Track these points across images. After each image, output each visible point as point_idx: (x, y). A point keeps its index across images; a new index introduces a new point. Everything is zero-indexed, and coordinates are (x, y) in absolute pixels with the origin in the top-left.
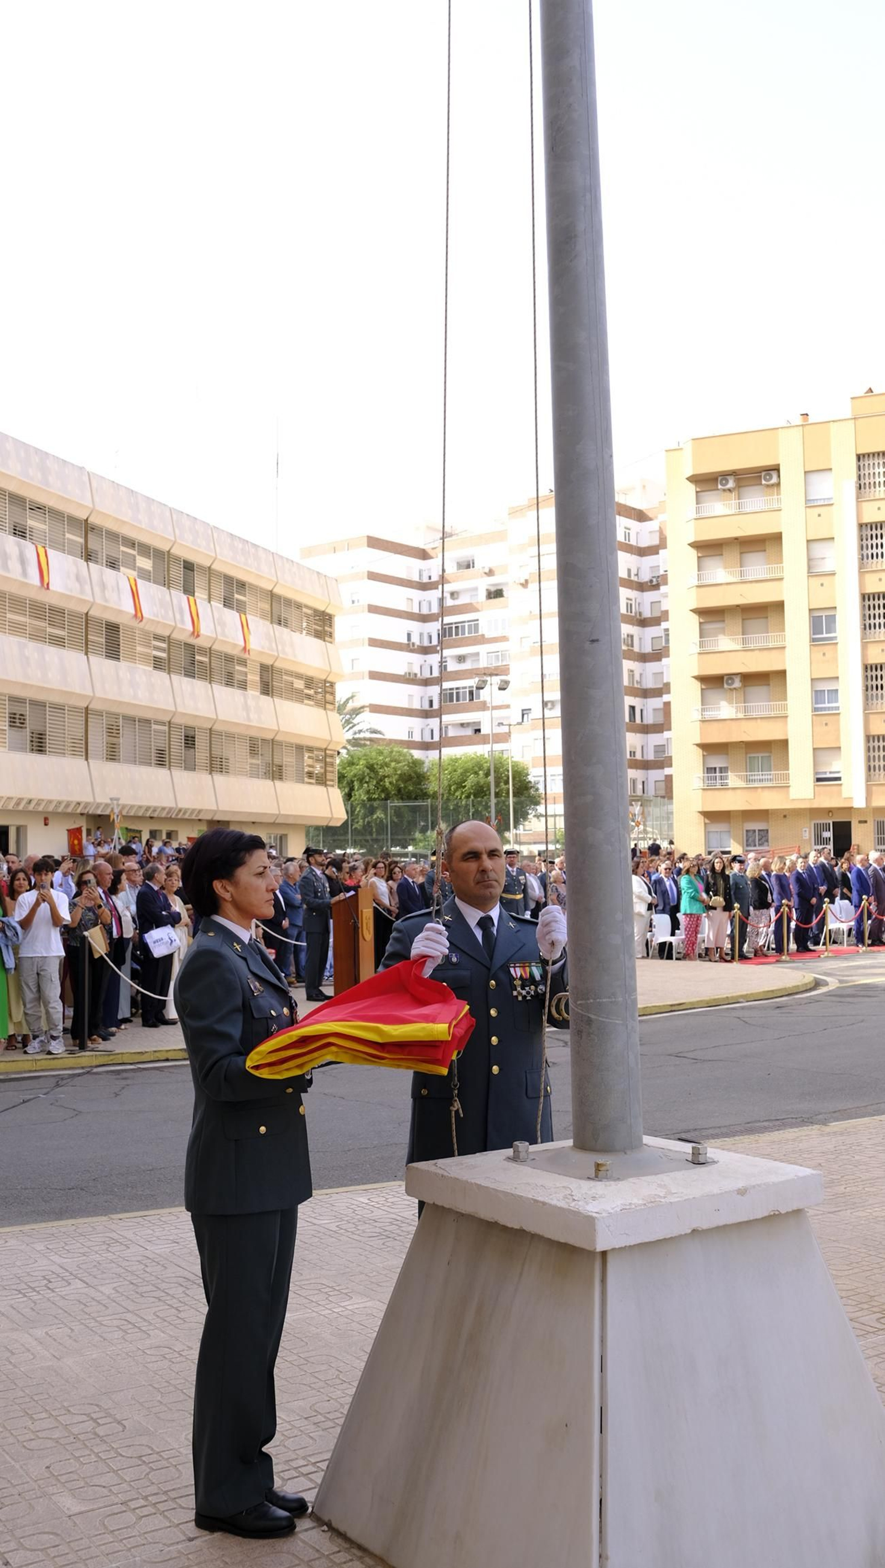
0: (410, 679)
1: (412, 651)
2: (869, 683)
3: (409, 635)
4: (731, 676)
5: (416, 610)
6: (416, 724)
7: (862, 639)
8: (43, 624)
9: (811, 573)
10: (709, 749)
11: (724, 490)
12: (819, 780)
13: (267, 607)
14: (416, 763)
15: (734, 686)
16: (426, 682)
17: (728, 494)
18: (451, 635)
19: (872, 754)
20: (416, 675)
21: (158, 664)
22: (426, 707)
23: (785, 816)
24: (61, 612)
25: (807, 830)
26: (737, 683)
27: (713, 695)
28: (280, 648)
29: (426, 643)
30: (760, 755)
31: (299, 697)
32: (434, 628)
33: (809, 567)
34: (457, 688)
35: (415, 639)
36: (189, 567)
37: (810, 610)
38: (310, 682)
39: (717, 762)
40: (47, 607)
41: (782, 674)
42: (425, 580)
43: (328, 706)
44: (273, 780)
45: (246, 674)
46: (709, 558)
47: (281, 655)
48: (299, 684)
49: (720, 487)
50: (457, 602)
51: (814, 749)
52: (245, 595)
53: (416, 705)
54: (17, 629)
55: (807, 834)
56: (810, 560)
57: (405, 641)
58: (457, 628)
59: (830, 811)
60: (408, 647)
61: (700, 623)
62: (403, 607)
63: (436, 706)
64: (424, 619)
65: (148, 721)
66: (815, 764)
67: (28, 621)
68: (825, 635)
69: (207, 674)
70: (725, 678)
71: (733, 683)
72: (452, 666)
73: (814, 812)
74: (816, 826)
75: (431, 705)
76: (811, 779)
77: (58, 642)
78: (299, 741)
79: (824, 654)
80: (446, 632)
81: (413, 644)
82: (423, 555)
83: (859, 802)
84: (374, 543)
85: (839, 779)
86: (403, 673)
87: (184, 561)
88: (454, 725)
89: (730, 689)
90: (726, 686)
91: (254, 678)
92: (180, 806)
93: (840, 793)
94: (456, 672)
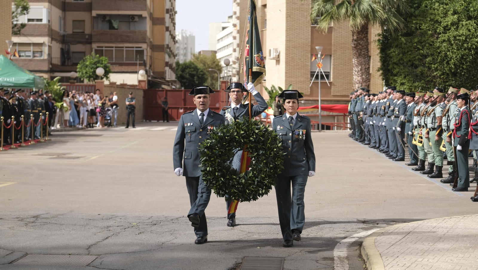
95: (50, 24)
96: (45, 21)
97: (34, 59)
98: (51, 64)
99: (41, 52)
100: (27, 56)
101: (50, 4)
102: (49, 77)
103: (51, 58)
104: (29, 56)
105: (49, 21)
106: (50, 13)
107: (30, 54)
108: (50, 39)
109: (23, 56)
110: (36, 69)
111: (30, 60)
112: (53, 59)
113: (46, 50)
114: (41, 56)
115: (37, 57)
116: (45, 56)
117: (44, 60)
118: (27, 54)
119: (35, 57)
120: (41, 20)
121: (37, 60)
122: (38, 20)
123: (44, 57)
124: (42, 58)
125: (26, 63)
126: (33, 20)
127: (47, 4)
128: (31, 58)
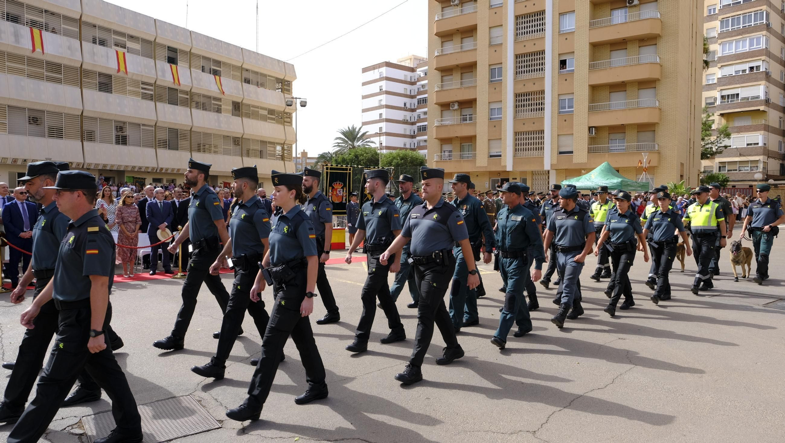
0: (405, 122)
1: (406, 110)
2: (518, 103)
3: (405, 104)
4: (453, 102)
5: (408, 93)
6: (408, 141)
7: (515, 79)
8: (43, 71)
9: (490, 45)
10: (444, 141)
11: (454, 5)
12: (491, 156)
13: (239, 74)
14: (377, 154)
15: (454, 108)
16: (413, 124)
17: (456, 7)
18: (421, 103)
19: (517, 142)
20: (407, 120)
21: (145, 97)
22: (412, 134)
23: (477, 176)
24: (59, 65)
25: (488, 183)
26: (456, 107)
27: (445, 113)
28: (246, 94)
29: (413, 107)
30: (468, 144)
31: (264, 118)
32: (415, 101)
33: (490, 42)
34: (423, 126)
35: (408, 106)
36: (171, 49)
37: (490, 65)
38: (271, 112)
39: (447, 147)
40: (45, 62)
41: (475, 100)
42: (413, 81)
43: (285, 123)
44: (242, 156)
45: (221, 106)
46: (447, 42)
47: (245, 97)
48: (265, 113)
49: (452, 3)
50: (425, 89)
51: (489, 140)
52: (220, 67)
53: (408, 133)
54: (12, 70)
55: (487, 185)
56: (490, 38)
57: (403, 106)
58: (423, 100)
59: (499, 173)
60: (404, 108)
61: (442, 76)
62: (402, 92)
63: (416, 134)
64: (412, 97)
65: (139, 125)
66: (489, 148)
67: (26, 67)
68: (497, 79)
69: (186, 103)
70: (451, 104)
71: (454, 107)
72: (422, 116)
73: (491, 173)
74: (493, 180)
75: (414, 133)
76: (486, 156)
77: (58, 81)
78: (262, 139)
79: (495, 89)
80: (419, 102)
81: (406, 108)
82: (412, 70)
83: (509, 168)
84: (388, 64)
85: (500, 156)
86: (402, 120)
87: (168, 47)
88: (422, 141)
89: (454, 110)
90: (451, 108)
91: (227, 107)
92: (160, 166)
93: (500, 163)
94: (422, 119)
95: (767, 146)
96: (761, 144)
97: (752, 172)
98: (766, 175)
99: (757, 167)
100: (746, 170)
101: (767, 133)
103: (767, 171)
104: (748, 170)
105: (765, 144)
106: (764, 138)
107: (749, 168)
108: (767, 157)
109: (742, 170)
111: (748, 173)
112: (769, 171)
113: (761, 166)
114: (757, 170)
115: (754, 170)
116: (761, 170)
117: (759, 172)
118: (746, 168)
119: (752, 170)
120: (758, 144)
121: (754, 172)
122: (755, 144)
126: (751, 144)
127: (762, 132)
128: (749, 171)
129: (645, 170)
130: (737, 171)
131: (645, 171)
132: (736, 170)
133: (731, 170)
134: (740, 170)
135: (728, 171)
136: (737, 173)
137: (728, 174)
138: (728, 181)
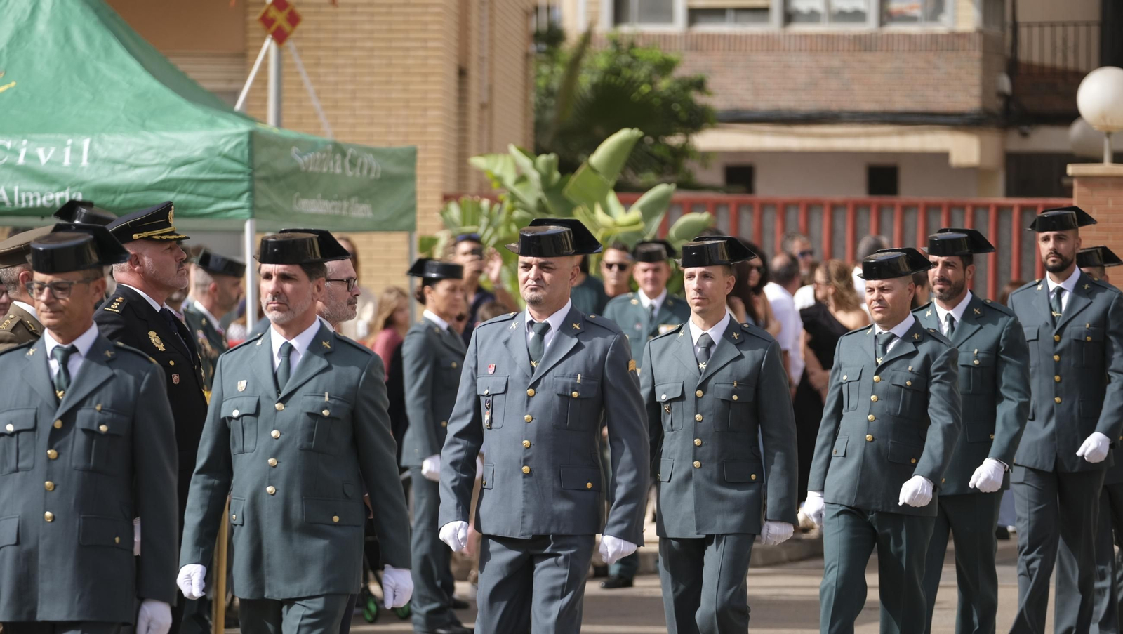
97: (892, 36)
98: (1013, 67)
102: (994, 160)
103: (1015, 27)
104: (858, 16)
109: (812, 18)
110: (901, 103)
111: (863, 44)
112: (1023, 32)
114: (937, 11)
115: (912, 19)
116: (963, 16)
117: (955, 40)
119: (892, 18)
121: (909, 37)
123: (955, 19)
124: (943, 26)
125: (835, 62)
128: (870, 26)
129: (281, 19)
130: (773, 25)
131: (280, 37)
132: (761, 12)
133: (717, 13)
134: (789, 17)
135: (695, 15)
136: (769, 44)
137: (696, 45)
138: (700, 119)
